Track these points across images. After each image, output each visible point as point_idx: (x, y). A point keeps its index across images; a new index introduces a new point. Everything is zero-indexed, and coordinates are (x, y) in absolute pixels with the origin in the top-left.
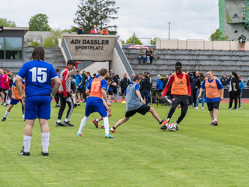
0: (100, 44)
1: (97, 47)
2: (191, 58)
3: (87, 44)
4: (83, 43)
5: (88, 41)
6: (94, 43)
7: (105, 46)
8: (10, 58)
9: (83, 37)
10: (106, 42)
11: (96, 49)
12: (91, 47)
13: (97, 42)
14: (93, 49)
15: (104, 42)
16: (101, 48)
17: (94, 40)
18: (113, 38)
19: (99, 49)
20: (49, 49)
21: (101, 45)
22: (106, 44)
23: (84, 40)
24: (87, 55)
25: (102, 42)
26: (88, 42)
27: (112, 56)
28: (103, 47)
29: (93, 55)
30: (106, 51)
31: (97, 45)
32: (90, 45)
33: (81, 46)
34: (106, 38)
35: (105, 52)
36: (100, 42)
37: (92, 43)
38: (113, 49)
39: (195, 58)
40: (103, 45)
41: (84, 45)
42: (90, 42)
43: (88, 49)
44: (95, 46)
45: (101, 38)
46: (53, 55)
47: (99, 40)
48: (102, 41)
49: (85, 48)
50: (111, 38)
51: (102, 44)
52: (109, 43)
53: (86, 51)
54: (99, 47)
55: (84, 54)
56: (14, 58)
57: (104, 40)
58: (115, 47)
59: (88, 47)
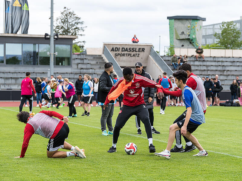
0: (137, 51)
1: (134, 54)
2: (217, 64)
3: (125, 51)
4: (122, 51)
5: (127, 48)
6: (132, 50)
7: (142, 54)
8: (59, 65)
9: (122, 45)
10: (142, 50)
11: (133, 56)
12: (129, 55)
13: (134, 50)
14: (131, 56)
15: (140, 50)
16: (137, 55)
17: (132, 48)
18: (149, 46)
19: (136, 56)
20: (91, 56)
21: (138, 53)
22: (142, 51)
23: (123, 48)
24: (124, 61)
25: (139, 50)
26: (126, 50)
27: (147, 62)
28: (139, 54)
29: (130, 62)
30: (142, 58)
31: (135, 53)
32: (128, 53)
33: (120, 53)
34: (143, 46)
35: (140, 58)
36: (137, 50)
37: (130, 51)
38: (148, 56)
39: (220, 64)
40: (140, 53)
41: (123, 53)
42: (128, 50)
43: (126, 56)
44: (132, 53)
45: (138, 46)
46: (96, 62)
47: (136, 48)
48: (139, 48)
49: (124, 55)
50: (147, 46)
51: (139, 51)
52: (145, 51)
53: (124, 58)
54: (136, 54)
55: (122, 60)
56: (62, 64)
57: (141, 48)
58: (150, 55)
59: (127, 54)
